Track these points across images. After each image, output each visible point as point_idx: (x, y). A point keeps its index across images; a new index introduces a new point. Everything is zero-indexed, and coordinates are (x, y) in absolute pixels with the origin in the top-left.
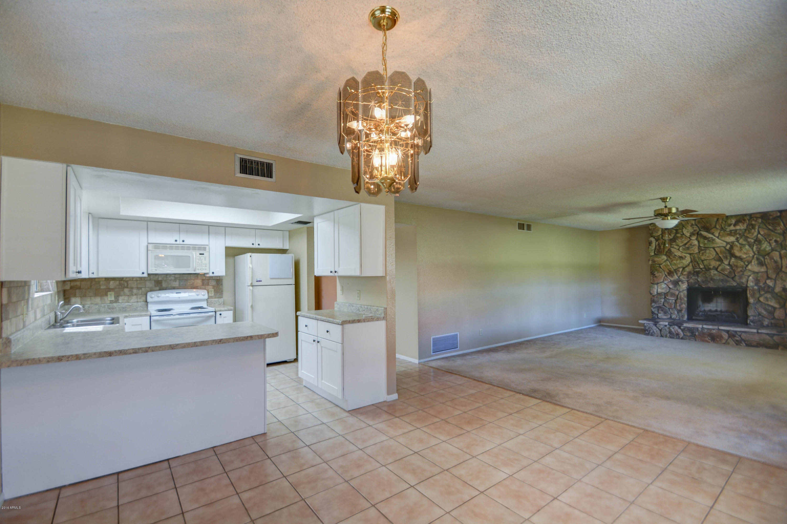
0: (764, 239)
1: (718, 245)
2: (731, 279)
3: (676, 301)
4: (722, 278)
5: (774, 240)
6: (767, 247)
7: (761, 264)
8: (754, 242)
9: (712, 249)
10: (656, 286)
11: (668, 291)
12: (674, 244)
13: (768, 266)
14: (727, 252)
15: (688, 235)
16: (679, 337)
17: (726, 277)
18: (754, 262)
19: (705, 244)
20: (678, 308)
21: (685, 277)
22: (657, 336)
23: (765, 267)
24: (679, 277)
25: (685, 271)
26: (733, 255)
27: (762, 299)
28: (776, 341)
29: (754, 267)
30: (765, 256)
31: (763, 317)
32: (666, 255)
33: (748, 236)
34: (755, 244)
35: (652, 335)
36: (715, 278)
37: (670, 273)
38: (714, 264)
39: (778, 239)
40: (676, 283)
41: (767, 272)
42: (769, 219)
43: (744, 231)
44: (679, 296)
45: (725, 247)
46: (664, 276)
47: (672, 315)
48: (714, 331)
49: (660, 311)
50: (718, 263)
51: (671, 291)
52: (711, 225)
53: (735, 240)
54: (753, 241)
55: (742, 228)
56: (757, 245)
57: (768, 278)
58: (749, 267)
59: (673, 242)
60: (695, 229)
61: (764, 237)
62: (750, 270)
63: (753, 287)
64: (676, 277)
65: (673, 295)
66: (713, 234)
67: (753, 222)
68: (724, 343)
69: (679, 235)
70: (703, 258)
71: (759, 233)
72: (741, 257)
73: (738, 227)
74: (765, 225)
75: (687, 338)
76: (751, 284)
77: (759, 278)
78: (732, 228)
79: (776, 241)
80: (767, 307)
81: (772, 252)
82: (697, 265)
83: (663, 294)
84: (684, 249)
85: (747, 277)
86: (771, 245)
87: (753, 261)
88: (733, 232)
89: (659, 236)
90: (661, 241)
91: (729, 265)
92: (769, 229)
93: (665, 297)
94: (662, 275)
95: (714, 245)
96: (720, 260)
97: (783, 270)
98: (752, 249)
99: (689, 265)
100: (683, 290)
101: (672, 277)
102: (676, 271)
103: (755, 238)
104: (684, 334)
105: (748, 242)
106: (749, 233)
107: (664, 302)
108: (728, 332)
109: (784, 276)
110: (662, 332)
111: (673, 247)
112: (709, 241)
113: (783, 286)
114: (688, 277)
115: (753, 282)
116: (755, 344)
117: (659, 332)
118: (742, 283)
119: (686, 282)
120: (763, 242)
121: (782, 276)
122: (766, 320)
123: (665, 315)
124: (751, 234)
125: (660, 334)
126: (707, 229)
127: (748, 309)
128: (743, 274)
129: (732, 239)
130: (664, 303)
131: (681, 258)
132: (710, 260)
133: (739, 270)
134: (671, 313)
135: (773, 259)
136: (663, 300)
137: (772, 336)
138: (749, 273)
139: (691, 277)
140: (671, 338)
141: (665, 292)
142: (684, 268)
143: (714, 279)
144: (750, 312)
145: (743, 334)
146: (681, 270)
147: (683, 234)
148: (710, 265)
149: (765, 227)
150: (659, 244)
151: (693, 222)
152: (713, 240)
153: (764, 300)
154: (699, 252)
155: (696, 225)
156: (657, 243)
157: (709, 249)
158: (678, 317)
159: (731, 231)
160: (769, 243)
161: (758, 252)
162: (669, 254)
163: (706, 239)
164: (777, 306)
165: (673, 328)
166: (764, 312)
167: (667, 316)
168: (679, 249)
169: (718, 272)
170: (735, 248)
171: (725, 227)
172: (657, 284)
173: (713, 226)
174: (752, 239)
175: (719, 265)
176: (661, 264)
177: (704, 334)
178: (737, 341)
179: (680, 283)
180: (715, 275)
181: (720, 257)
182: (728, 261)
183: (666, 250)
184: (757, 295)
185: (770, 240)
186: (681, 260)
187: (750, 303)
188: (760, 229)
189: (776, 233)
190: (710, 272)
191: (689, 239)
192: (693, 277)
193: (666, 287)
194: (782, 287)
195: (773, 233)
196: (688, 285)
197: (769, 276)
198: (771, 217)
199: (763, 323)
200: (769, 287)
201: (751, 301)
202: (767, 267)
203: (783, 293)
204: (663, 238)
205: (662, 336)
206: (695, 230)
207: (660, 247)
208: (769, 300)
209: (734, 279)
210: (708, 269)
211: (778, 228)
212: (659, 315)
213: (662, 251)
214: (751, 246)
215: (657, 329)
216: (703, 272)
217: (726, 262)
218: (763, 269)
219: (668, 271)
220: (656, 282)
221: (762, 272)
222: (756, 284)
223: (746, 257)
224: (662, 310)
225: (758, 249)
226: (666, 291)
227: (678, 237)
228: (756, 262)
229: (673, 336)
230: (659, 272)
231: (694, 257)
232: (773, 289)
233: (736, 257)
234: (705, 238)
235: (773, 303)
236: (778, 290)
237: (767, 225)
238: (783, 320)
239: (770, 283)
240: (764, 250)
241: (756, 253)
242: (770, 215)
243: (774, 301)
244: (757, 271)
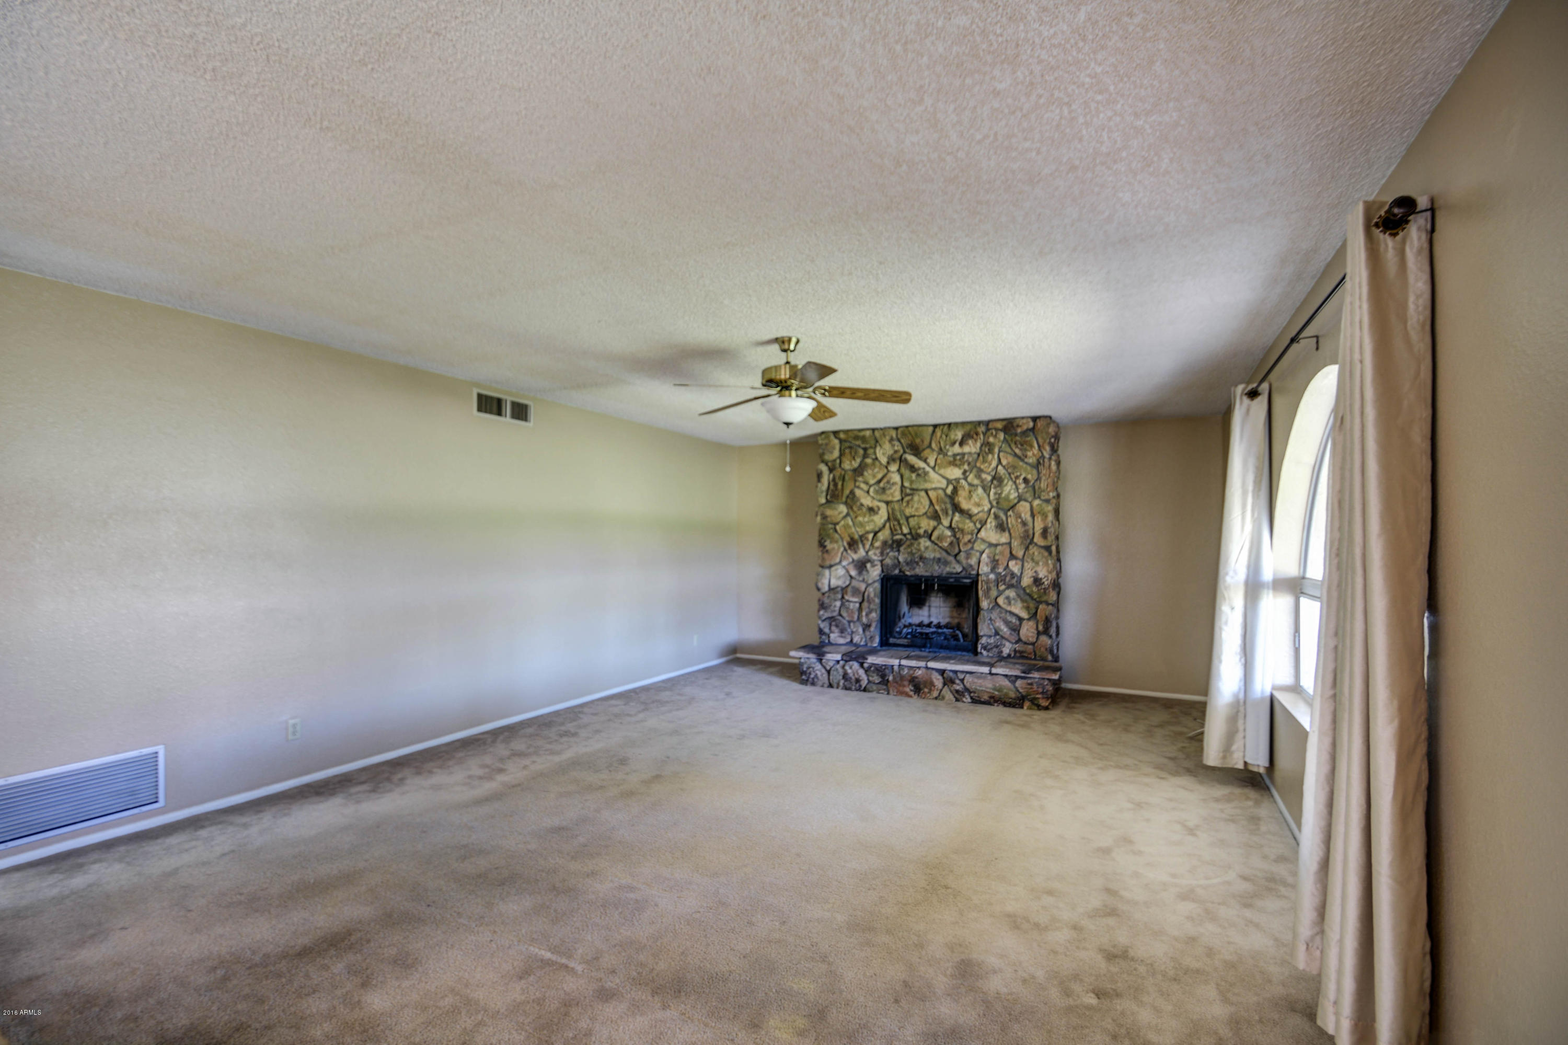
0: (1007, 476)
1: (934, 486)
2: (951, 559)
3: (861, 604)
4: (938, 555)
5: (1022, 477)
6: (1012, 491)
7: (1002, 527)
8: (992, 481)
9: (923, 494)
10: (827, 572)
11: (847, 583)
12: (860, 479)
13: (1012, 531)
14: (947, 500)
15: (884, 460)
16: (860, 686)
17: (944, 554)
18: (991, 523)
19: (912, 482)
20: (864, 620)
21: (878, 552)
22: (822, 686)
23: (1007, 534)
24: (867, 552)
25: (877, 541)
26: (957, 508)
27: (1001, 601)
28: (1021, 690)
29: (990, 534)
30: (1009, 510)
31: (1003, 637)
32: (846, 503)
33: (982, 467)
34: (992, 486)
35: (813, 684)
36: (927, 555)
37: (853, 544)
38: (926, 524)
39: (1029, 477)
40: (861, 566)
41: (1010, 544)
42: (1016, 435)
43: (976, 456)
44: (866, 594)
45: (944, 490)
46: (842, 549)
47: (854, 635)
48: (920, 672)
49: (833, 628)
50: (933, 523)
51: (854, 583)
52: (923, 441)
53: (961, 476)
54: (989, 478)
55: (973, 450)
56: (995, 488)
57: (1012, 557)
58: (983, 534)
59: (859, 476)
60: (896, 448)
61: (1007, 470)
62: (983, 541)
63: (987, 575)
64: (862, 553)
65: (856, 591)
66: (925, 461)
67: (991, 440)
68: (936, 698)
69: (869, 461)
70: (908, 512)
71: (1000, 462)
72: (970, 512)
73: (966, 449)
74: (1010, 446)
75: (875, 687)
76: (984, 569)
77: (997, 557)
78: (957, 449)
79: (1026, 480)
80: (1009, 618)
81: (1018, 502)
82: (898, 528)
83: (839, 589)
84: (876, 492)
85: (978, 554)
86: (1017, 489)
87: (989, 521)
88: (958, 457)
89: (835, 460)
90: (838, 472)
91: (950, 527)
92: (1016, 455)
93: (843, 597)
94: (839, 548)
95: (928, 486)
96: (936, 517)
97: (1035, 540)
98: (989, 495)
99: (884, 526)
100: (874, 582)
101: (856, 552)
102: (862, 538)
103: (993, 473)
104: (868, 679)
105: (982, 481)
106: (984, 461)
107: (840, 608)
108: (942, 672)
109: (1036, 553)
110: (831, 677)
111: (858, 487)
112: (918, 475)
113: (1034, 574)
114: (882, 554)
115: (987, 565)
116: (985, 697)
117: (825, 675)
118: (971, 566)
119: (879, 563)
120: (1006, 481)
121: (1034, 553)
122: (1007, 644)
123: (842, 637)
124: (986, 465)
125: (827, 682)
126: (916, 450)
127: (979, 621)
128: (972, 548)
129: (955, 473)
130: (840, 611)
131: (871, 510)
132: (919, 516)
133: (967, 538)
134: (853, 632)
135: (1020, 517)
136: (838, 604)
137: (1013, 679)
138: (983, 547)
139: (888, 554)
140: (846, 688)
141: (844, 586)
142: (876, 533)
143: (925, 558)
144: (983, 629)
145: (968, 677)
146: (871, 536)
147: (877, 459)
148: (920, 528)
149: (1008, 450)
150: (834, 480)
151: (894, 434)
152: (926, 473)
153: (1004, 603)
154: (902, 499)
155: (899, 440)
156: (831, 476)
157: (918, 492)
158: (864, 640)
159: (955, 455)
160: (1015, 482)
161: (997, 503)
162: (851, 501)
163: (913, 472)
164: (1024, 615)
165: (851, 668)
166: (1005, 629)
167: (844, 637)
168: (868, 492)
169: (933, 542)
170: (961, 492)
171: (945, 447)
172: (830, 567)
173: (926, 443)
174: (989, 474)
175: (935, 528)
176: (838, 523)
177: (902, 678)
178: (957, 691)
179: (868, 565)
180: (927, 548)
181: (936, 511)
182: (949, 519)
183: (847, 492)
184: (994, 593)
185: (1017, 477)
186: (870, 515)
187: (982, 609)
188: (1001, 454)
189: (1026, 463)
190: (919, 544)
191: (885, 471)
192: (891, 554)
193: (844, 575)
194: (1033, 577)
195: (1021, 463)
196: (883, 571)
197: (1014, 552)
198: (1019, 430)
199: (1002, 652)
200: (1013, 575)
201: (984, 604)
202: (1010, 534)
203: (1035, 589)
204: (842, 466)
205: (831, 686)
206: (896, 452)
207: (836, 485)
208: (1013, 602)
209: (958, 558)
210: (916, 537)
211: (1030, 454)
212: (832, 636)
213: (840, 494)
214: (986, 489)
215: (823, 671)
216: (908, 543)
217: (946, 522)
218: (1004, 538)
219: (849, 539)
220: (827, 563)
221: (1002, 545)
222: (993, 570)
223: (978, 513)
224: (837, 626)
225: (997, 496)
226: (845, 583)
227: (866, 465)
228: (993, 524)
229: (851, 684)
230: (833, 541)
231: (893, 509)
232: (1020, 579)
233: (962, 512)
234: (913, 469)
235: (1018, 609)
236: (1026, 581)
237: (1013, 446)
238: (1033, 644)
239: (1015, 567)
240: (1007, 499)
241: (994, 503)
242: (1018, 426)
243: (1019, 604)
244: (994, 542)
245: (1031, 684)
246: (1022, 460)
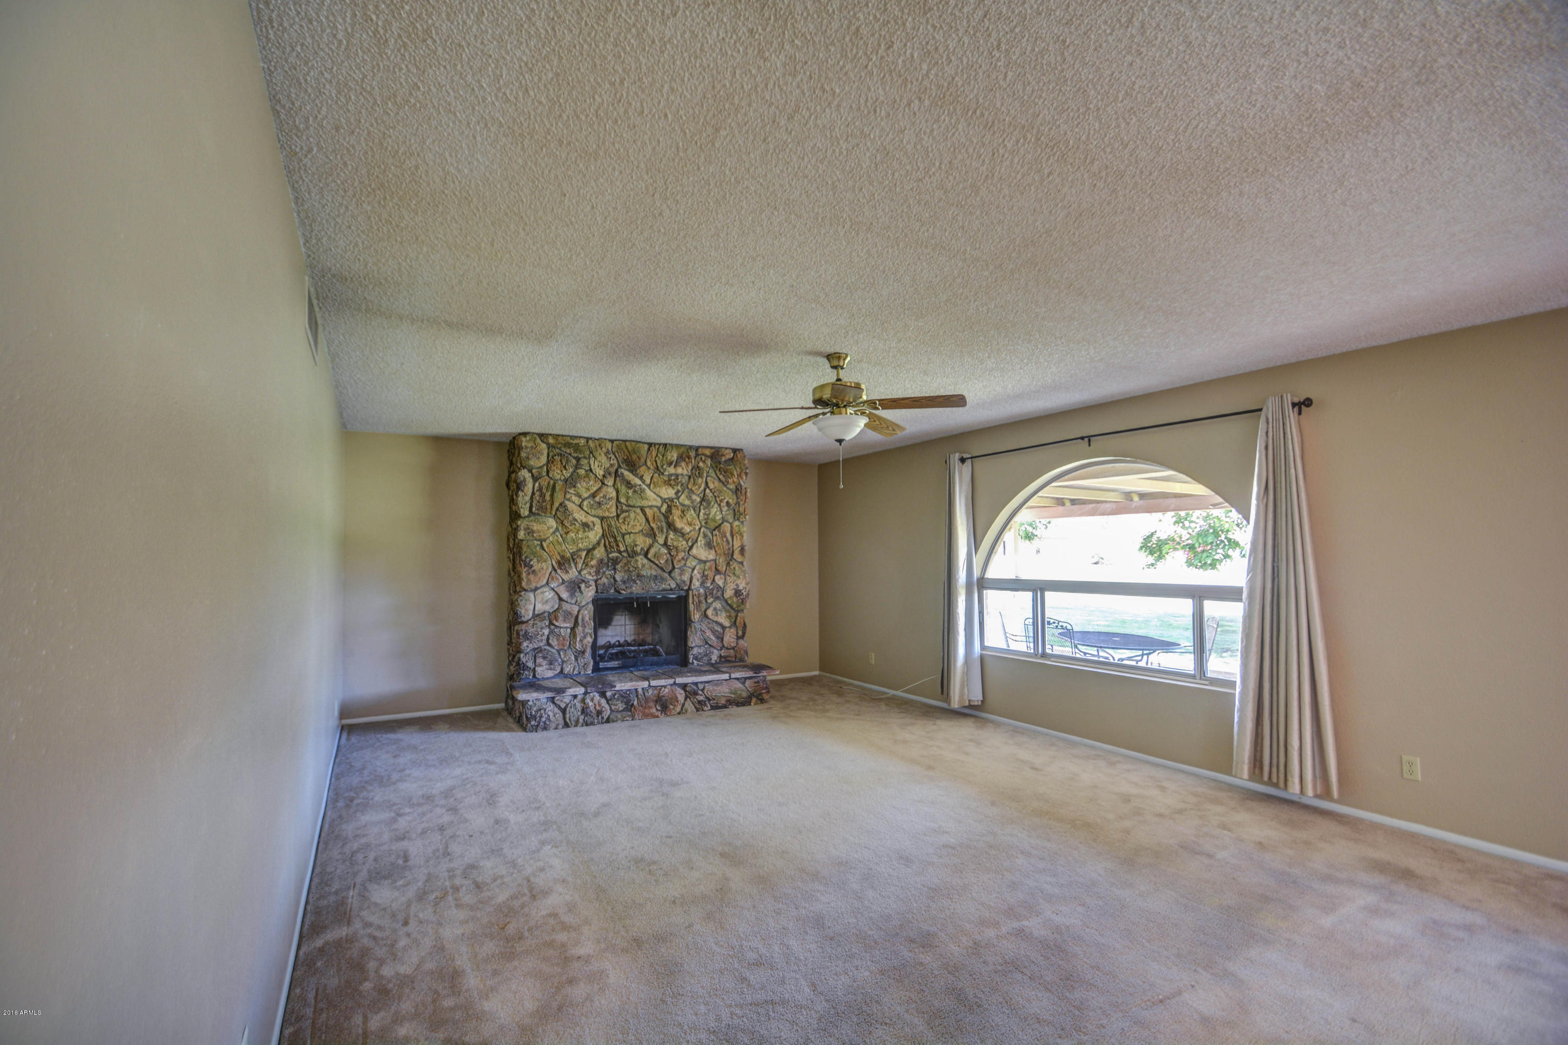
0: (714, 499)
1: (650, 504)
2: (666, 575)
3: (573, 629)
4: (654, 573)
5: (726, 501)
6: (718, 513)
7: (709, 545)
8: (701, 503)
9: (638, 510)
10: (531, 595)
11: (556, 606)
12: (572, 491)
13: (717, 549)
14: (662, 518)
15: (600, 473)
16: (603, 718)
17: (660, 571)
18: (701, 541)
19: (628, 498)
20: (578, 646)
21: (593, 570)
22: (556, 728)
23: (713, 551)
24: (580, 572)
25: (592, 559)
26: (671, 526)
27: (708, 612)
29: (700, 551)
30: (713, 530)
31: (710, 646)
32: (555, 516)
33: (693, 489)
34: (702, 507)
35: (545, 728)
36: (644, 573)
37: (563, 563)
38: (642, 542)
39: (731, 501)
40: (575, 586)
41: (715, 560)
42: (720, 463)
43: (687, 478)
44: (580, 617)
45: (659, 508)
46: (550, 569)
47: (565, 665)
48: (667, 690)
49: (539, 660)
50: (649, 541)
51: (566, 606)
52: (639, 458)
53: (674, 496)
54: (698, 500)
55: (685, 472)
56: (704, 509)
57: (718, 571)
58: (694, 551)
59: (570, 488)
60: (612, 462)
61: (713, 494)
62: (695, 558)
63: (697, 589)
64: (573, 573)
65: (568, 614)
66: (641, 478)
67: (701, 464)
68: (679, 713)
69: (581, 472)
70: (624, 528)
71: (708, 485)
72: (683, 531)
73: (679, 471)
74: (715, 472)
75: (619, 716)
76: (696, 584)
77: (706, 573)
78: (671, 470)
79: (728, 504)
80: (715, 627)
81: (722, 523)
82: (614, 544)
83: (546, 614)
84: (591, 507)
85: (690, 570)
86: (721, 511)
87: (699, 539)
88: (673, 478)
89: (541, 467)
90: (544, 482)
91: (665, 544)
92: (720, 481)
93: (551, 623)
94: (547, 568)
95: (645, 503)
96: (652, 534)
97: (737, 556)
98: (698, 516)
99: (598, 543)
100: (588, 603)
101: (567, 572)
102: (574, 556)
103: (702, 496)
104: (611, 709)
105: (693, 502)
106: (694, 484)
107: (548, 636)
108: (684, 686)
109: (737, 568)
110: (568, 716)
111: (569, 500)
112: (635, 492)
113: (736, 587)
114: (597, 572)
115: (697, 580)
116: (723, 702)
117: (559, 715)
118: (684, 582)
119: (593, 583)
120: (712, 503)
121: (734, 568)
122: (715, 651)
123: (551, 669)
124: (697, 487)
125: (562, 722)
126: (632, 466)
127: (690, 633)
128: (685, 564)
129: (668, 492)
130: (548, 639)
131: (586, 526)
132: (636, 533)
133: (681, 555)
134: (563, 662)
135: (725, 536)
136: (546, 631)
137: (743, 680)
138: (694, 563)
139: (604, 573)
140: (587, 724)
141: (552, 610)
142: (589, 551)
143: (643, 576)
144: (694, 640)
145: (707, 686)
146: (584, 554)
147: (591, 470)
148: (636, 545)
149: (714, 475)
150: (540, 489)
151: (609, 445)
152: (643, 491)
153: (712, 615)
154: (618, 516)
155: (614, 454)
156: (537, 484)
157: (634, 509)
158: (577, 669)
159: (671, 475)
160: (719, 505)
161: (706, 523)
162: (562, 515)
163: (630, 488)
164: (727, 623)
165: (592, 700)
166: (711, 638)
167: (554, 669)
168: (580, 506)
169: (649, 560)
170: (674, 511)
171: (662, 467)
172: (536, 589)
173: (643, 460)
174: (699, 496)
175: (651, 546)
176: (545, 540)
177: (647, 700)
178: (699, 702)
179: (583, 586)
180: (643, 565)
181: (652, 529)
182: (664, 537)
183: (556, 505)
184: (704, 606)
185: (721, 501)
186: (584, 531)
187: (694, 622)
188: (708, 478)
189: (729, 489)
190: (637, 561)
191: (599, 484)
192: (607, 572)
193: (552, 598)
194: (734, 589)
195: (725, 489)
196: (597, 592)
197: (719, 568)
198: (723, 459)
199: (710, 659)
200: (718, 588)
201: (696, 616)
202: (716, 551)
203: (735, 599)
204: (551, 475)
205: (566, 725)
206: (612, 465)
207: (542, 496)
208: (719, 613)
209: (673, 575)
210: (633, 554)
211: (730, 481)
212: (538, 669)
213: (549, 507)
214: (697, 509)
215: (556, 710)
216: (624, 561)
217: (661, 540)
218: (711, 555)
219: (559, 558)
220: (533, 586)
221: (710, 561)
222: (702, 584)
223: (690, 532)
224: (544, 658)
225: (706, 517)
226: (553, 607)
227: (579, 476)
228: (703, 542)
229: (590, 718)
230: (540, 560)
231: (609, 526)
232: (723, 591)
233: (676, 530)
234: (629, 485)
235: (723, 619)
236: (729, 593)
237: (718, 472)
238: (733, 648)
239: (719, 580)
240: (714, 520)
241: (703, 523)
242: (723, 455)
243: (724, 614)
244: (704, 559)
245: (758, 682)
246: (726, 486)
